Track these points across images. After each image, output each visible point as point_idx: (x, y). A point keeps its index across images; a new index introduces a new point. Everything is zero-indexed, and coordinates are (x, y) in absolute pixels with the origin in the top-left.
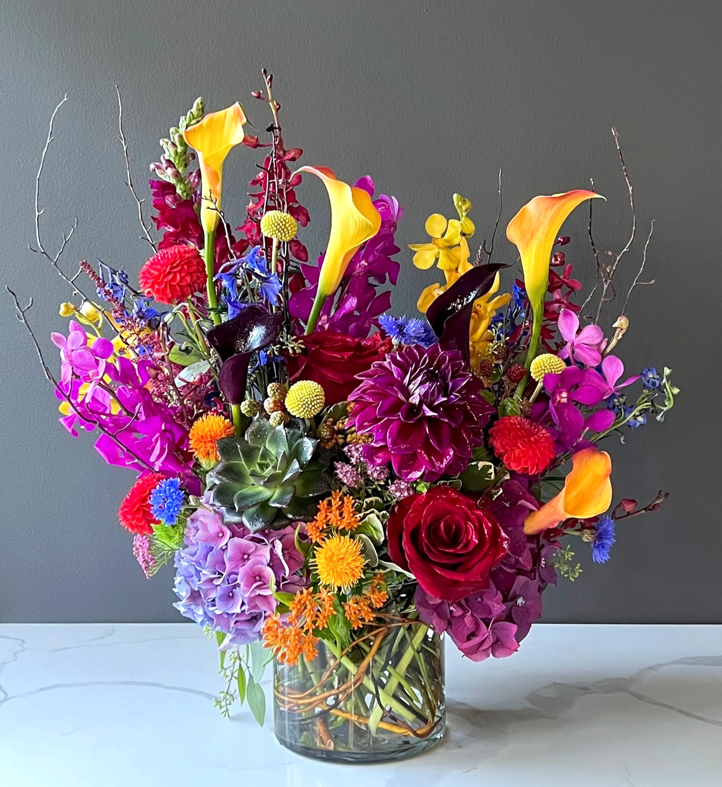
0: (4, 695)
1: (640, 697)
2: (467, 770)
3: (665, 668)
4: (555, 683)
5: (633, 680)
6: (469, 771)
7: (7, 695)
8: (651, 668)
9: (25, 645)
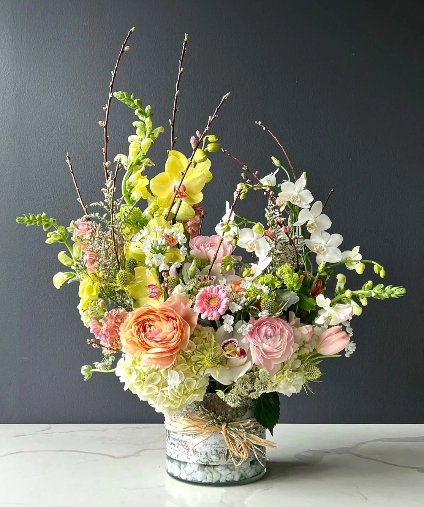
4: (310, 450)
5: (354, 448)
8: (363, 443)
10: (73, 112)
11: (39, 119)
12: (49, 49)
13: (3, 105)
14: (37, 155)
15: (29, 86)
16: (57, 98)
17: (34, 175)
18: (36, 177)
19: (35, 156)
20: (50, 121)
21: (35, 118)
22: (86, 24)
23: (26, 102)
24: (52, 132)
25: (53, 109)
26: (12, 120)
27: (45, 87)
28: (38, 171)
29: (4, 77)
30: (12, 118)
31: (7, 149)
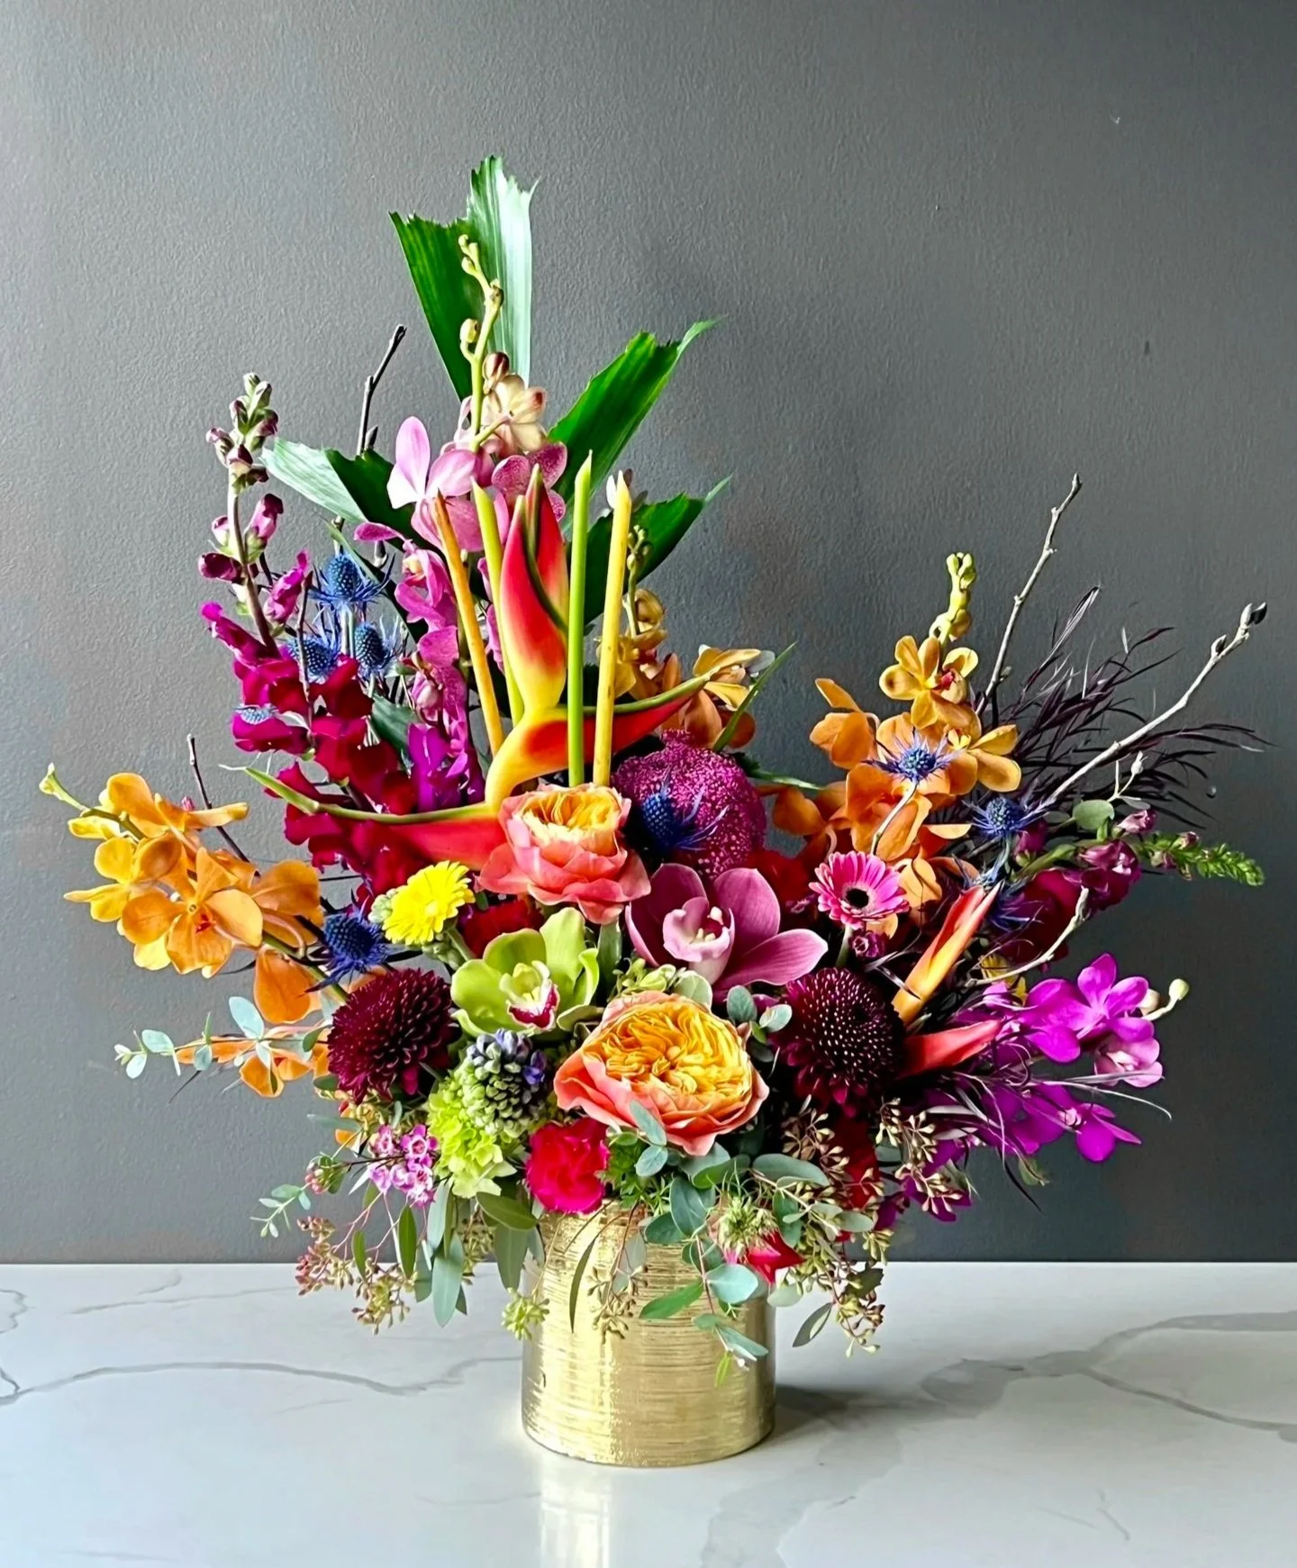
0: (13, 1387)
1: (1109, 1382)
2: (841, 1499)
3: (1144, 1336)
4: (965, 1360)
5: (1095, 1354)
6: (843, 1502)
7: (17, 1388)
8: (1123, 1335)
9: (26, 1302)
10: (234, 301)
11: (128, 323)
12: (156, 97)
13: (13, 280)
14: (122, 437)
15: (93, 218)
16: (183, 259)
17: (113, 501)
18: (121, 506)
19: (116, 439)
20: (161, 329)
21: (114, 320)
22: (271, 18)
23: (85, 268)
24: (168, 364)
25: (171, 292)
26: (41, 326)
27: (143, 221)
28: (126, 486)
29: (13, 191)
30: (42, 321)
31: (29, 419)
